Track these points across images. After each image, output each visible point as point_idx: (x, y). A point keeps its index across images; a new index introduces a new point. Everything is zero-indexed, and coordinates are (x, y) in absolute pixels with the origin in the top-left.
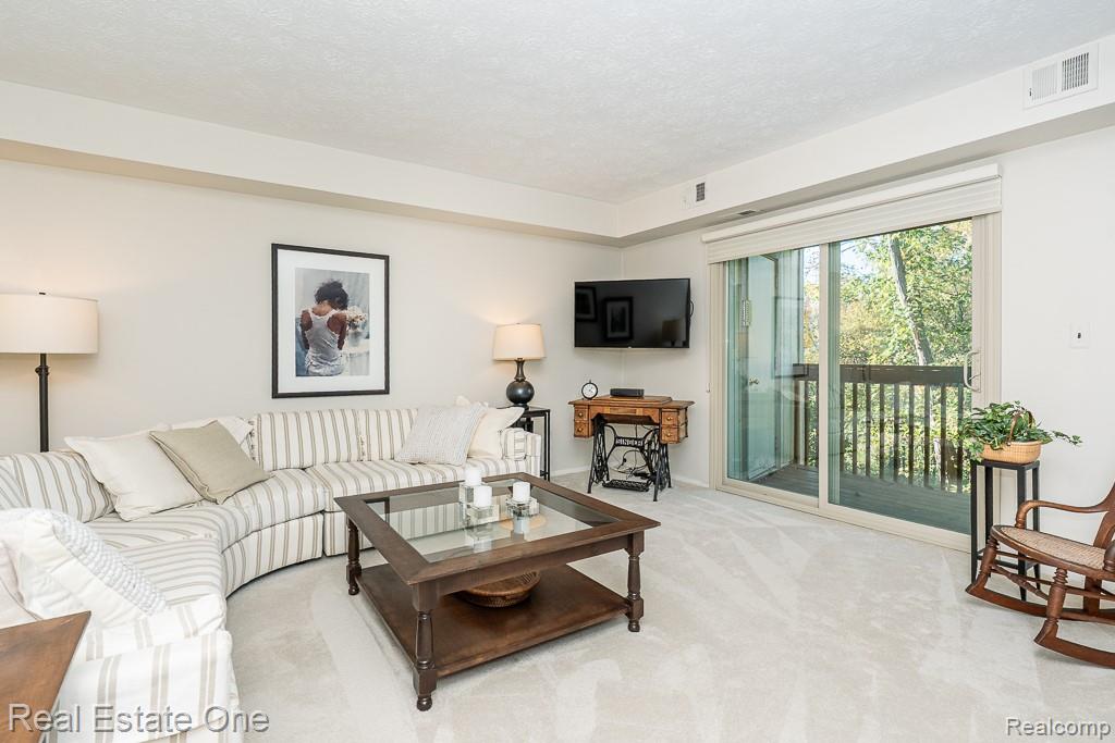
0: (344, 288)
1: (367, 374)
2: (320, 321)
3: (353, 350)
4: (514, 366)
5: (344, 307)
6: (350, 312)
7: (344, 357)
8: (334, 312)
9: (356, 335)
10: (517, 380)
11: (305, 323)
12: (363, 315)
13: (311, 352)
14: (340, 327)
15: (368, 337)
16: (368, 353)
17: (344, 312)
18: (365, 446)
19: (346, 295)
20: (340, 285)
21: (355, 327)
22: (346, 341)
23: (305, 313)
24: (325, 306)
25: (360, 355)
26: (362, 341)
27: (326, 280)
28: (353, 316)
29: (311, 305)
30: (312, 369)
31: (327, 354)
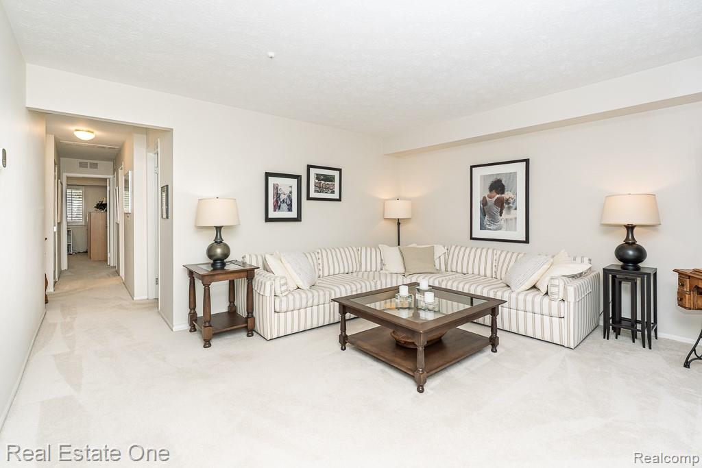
0: (503, 182)
1: (515, 230)
2: (491, 201)
3: (508, 217)
5: (503, 193)
6: (506, 195)
7: (502, 221)
8: (498, 196)
9: (509, 208)
10: (627, 243)
11: (484, 203)
12: (513, 196)
13: (486, 218)
14: (501, 204)
15: (516, 209)
16: (516, 218)
17: (503, 195)
19: (504, 186)
20: (501, 181)
21: (509, 203)
22: (504, 211)
23: (484, 198)
24: (494, 193)
25: (511, 219)
26: (513, 211)
27: (493, 179)
28: (507, 197)
29: (487, 193)
30: (487, 226)
31: (494, 218)
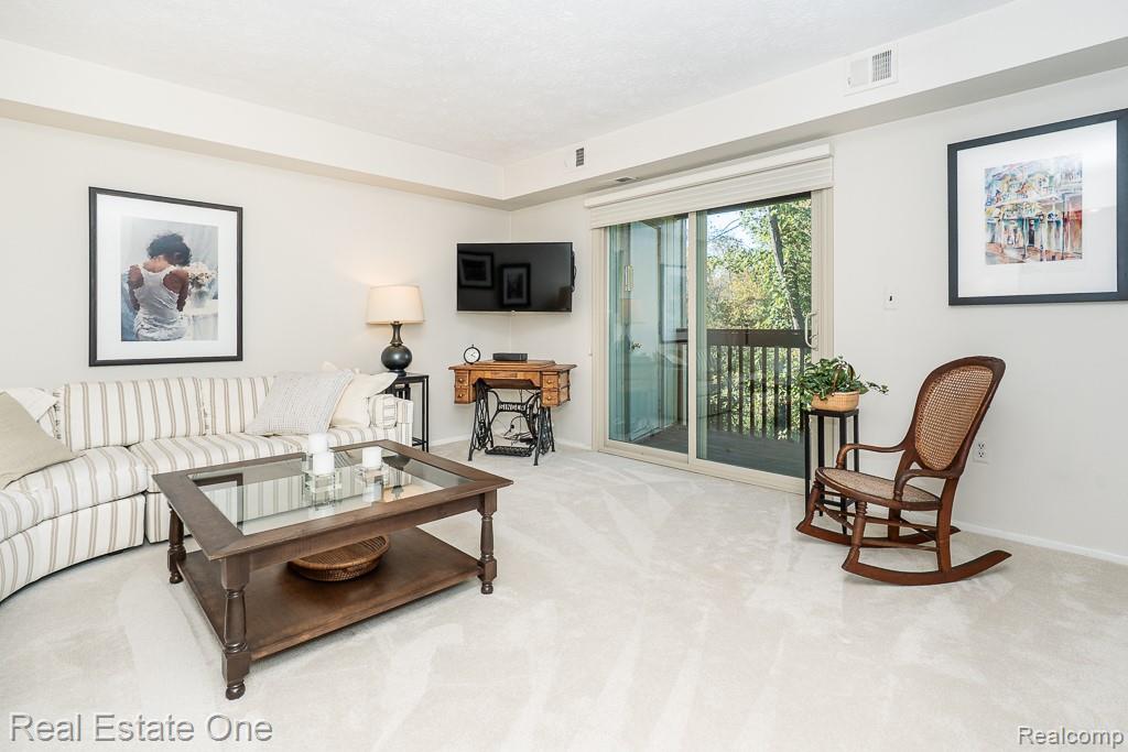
0: (186, 241)
1: (215, 338)
2: (154, 279)
3: (199, 312)
4: (391, 330)
5: (186, 262)
6: (192, 269)
7: (185, 321)
8: (172, 268)
9: (201, 295)
10: (394, 345)
11: (135, 281)
12: (209, 273)
13: (141, 313)
14: (181, 287)
15: (216, 297)
16: (216, 316)
17: (185, 268)
18: (209, 419)
19: (188, 250)
20: (181, 239)
21: (200, 286)
22: (188, 301)
23: (134, 270)
24: (161, 261)
25: (205, 317)
26: (208, 302)
28: (197, 273)
29: (142, 259)
30: (143, 333)
31: (163, 315)
